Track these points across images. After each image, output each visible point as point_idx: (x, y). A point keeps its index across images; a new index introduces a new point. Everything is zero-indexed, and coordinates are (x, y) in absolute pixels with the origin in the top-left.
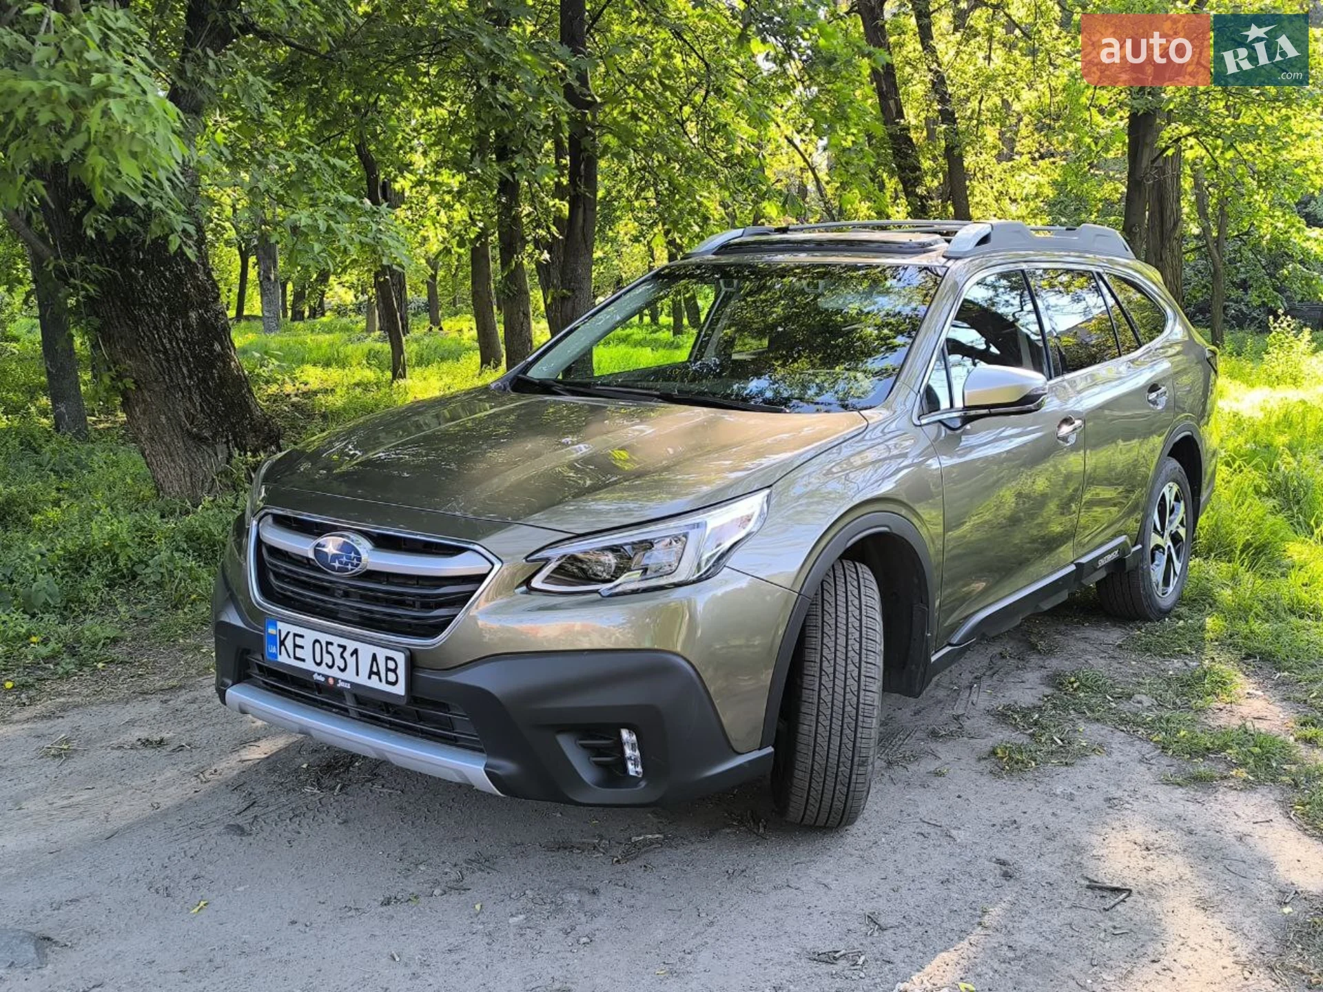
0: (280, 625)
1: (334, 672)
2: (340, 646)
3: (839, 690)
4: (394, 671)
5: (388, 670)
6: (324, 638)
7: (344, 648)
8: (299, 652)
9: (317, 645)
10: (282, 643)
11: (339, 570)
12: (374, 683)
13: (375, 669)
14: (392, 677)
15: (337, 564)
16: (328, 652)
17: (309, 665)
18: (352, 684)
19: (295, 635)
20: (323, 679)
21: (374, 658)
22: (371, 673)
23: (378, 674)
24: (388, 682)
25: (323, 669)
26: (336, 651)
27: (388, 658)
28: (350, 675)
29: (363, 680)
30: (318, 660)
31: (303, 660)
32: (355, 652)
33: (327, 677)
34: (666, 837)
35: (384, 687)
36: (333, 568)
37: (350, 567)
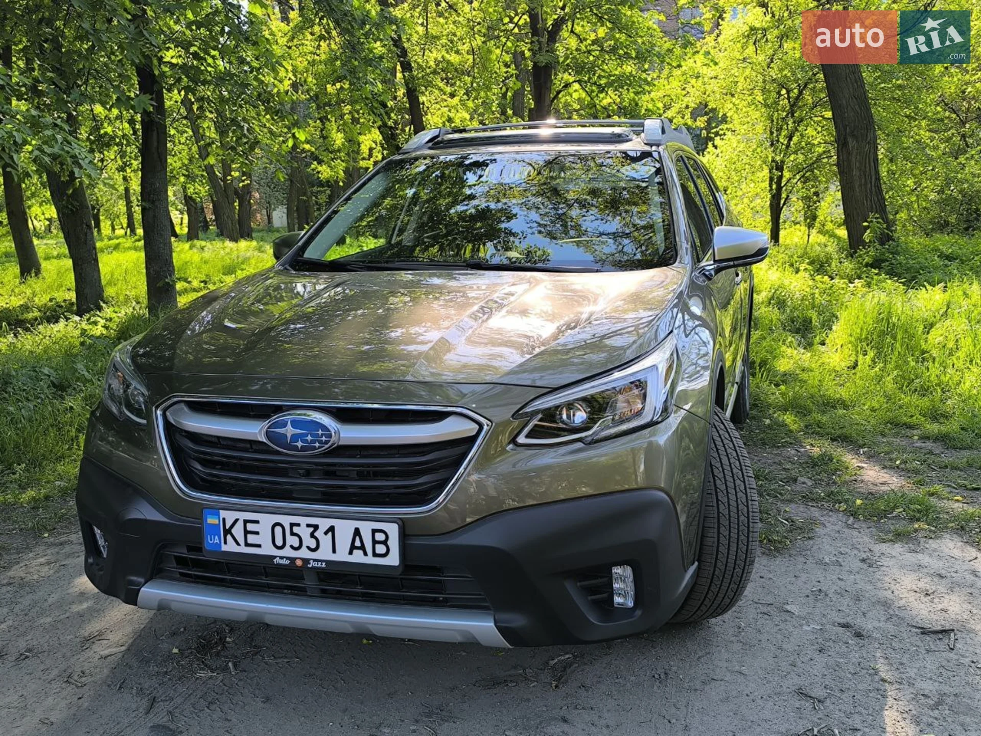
0: (223, 514)
1: (304, 553)
2: (308, 526)
3: (733, 503)
4: (385, 543)
5: (375, 542)
6: (286, 520)
7: (316, 527)
8: (251, 539)
9: (278, 530)
10: (228, 532)
11: (303, 449)
12: (358, 557)
13: (358, 543)
14: (381, 549)
15: (300, 444)
16: (292, 534)
17: (267, 549)
18: (328, 562)
19: (246, 522)
20: (287, 562)
21: (357, 532)
22: (353, 548)
23: (362, 547)
24: (375, 555)
25: (288, 552)
26: (304, 532)
27: (374, 531)
28: (324, 553)
29: (342, 555)
30: (279, 542)
31: (259, 546)
32: (332, 529)
33: (293, 560)
34: (575, 657)
35: (370, 560)
36: (296, 448)
37: (317, 445)
